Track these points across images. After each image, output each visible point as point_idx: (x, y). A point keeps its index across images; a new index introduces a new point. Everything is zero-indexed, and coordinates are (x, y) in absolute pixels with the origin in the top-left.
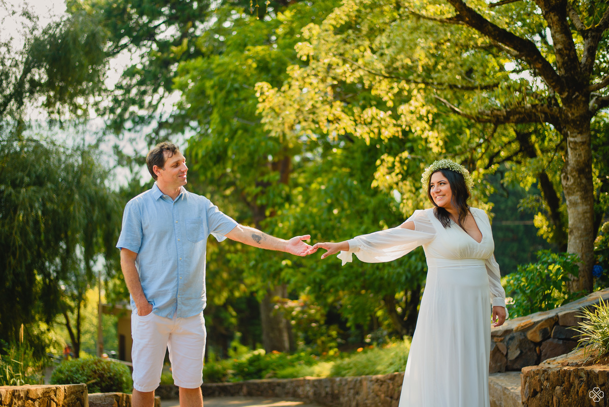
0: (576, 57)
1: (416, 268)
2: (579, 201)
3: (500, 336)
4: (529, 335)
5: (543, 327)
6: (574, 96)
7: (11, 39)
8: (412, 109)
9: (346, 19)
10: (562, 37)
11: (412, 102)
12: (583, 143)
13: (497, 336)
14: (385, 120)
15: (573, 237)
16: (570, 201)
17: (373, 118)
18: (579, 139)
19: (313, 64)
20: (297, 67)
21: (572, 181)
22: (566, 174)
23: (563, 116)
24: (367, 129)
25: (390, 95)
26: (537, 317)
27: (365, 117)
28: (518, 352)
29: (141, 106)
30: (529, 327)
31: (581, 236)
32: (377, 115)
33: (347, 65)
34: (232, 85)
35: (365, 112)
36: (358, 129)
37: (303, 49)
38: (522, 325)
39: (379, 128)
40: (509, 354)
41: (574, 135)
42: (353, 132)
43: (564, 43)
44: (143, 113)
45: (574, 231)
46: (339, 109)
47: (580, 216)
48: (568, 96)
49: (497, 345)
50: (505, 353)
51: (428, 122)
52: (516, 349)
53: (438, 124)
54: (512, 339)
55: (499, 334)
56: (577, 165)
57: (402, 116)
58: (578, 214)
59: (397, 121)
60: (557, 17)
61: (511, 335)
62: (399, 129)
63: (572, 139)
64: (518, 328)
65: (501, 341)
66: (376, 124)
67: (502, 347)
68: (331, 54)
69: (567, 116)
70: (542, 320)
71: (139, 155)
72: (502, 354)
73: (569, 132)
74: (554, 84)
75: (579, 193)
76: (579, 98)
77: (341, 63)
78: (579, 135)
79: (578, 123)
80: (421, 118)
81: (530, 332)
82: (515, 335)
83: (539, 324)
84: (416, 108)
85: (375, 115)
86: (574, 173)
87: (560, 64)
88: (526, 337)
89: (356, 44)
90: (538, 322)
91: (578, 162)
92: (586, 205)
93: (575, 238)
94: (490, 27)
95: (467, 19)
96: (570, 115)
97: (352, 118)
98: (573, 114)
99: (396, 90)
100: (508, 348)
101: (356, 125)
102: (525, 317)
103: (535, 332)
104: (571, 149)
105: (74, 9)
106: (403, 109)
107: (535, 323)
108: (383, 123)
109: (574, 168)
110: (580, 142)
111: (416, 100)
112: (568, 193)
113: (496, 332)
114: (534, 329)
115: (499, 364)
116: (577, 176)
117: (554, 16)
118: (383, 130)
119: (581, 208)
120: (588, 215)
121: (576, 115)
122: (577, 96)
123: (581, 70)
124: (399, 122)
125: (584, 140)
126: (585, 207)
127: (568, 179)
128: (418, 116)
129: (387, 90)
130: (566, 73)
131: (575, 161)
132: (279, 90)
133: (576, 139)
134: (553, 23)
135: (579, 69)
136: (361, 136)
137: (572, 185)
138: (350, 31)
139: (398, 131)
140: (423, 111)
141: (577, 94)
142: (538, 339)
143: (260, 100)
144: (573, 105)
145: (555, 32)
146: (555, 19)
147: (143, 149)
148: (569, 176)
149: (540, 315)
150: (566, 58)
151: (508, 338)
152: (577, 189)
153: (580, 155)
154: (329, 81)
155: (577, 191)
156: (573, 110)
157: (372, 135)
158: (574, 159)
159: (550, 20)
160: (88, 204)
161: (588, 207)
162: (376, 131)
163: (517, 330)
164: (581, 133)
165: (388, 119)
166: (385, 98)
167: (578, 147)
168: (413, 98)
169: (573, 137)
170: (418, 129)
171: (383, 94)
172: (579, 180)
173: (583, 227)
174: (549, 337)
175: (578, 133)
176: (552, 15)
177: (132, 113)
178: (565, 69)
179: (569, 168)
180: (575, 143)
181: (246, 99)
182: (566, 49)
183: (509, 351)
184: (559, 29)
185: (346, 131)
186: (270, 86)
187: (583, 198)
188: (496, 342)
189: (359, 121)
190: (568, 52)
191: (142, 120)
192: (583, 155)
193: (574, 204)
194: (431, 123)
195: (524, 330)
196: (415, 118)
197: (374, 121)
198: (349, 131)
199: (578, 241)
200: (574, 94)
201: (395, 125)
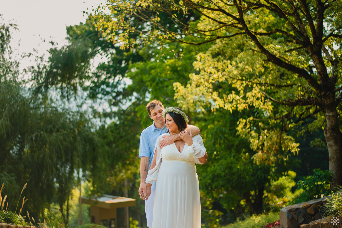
0: (327, 75)
1: (261, 177)
2: (333, 144)
3: (294, 211)
4: (308, 211)
5: (315, 207)
6: (327, 94)
7: (44, 55)
8: (254, 94)
9: (218, 50)
10: (320, 66)
11: (253, 91)
12: (333, 116)
13: (293, 211)
14: (239, 100)
15: (331, 162)
16: (329, 144)
17: (233, 99)
18: (331, 114)
19: (202, 73)
20: (194, 74)
21: (329, 134)
22: (326, 131)
23: (323, 103)
24: (230, 105)
25: (242, 87)
26: (312, 202)
27: (229, 98)
28: (303, 219)
29: (108, 86)
30: (308, 207)
31: (335, 162)
32: (235, 97)
33: (220, 73)
34: (159, 80)
35: (229, 96)
36: (226, 105)
37: (197, 65)
38: (305, 206)
39: (237, 105)
40: (299, 220)
41: (329, 112)
42: (223, 107)
43: (321, 69)
44: (109, 89)
45: (332, 159)
46: (216, 95)
47: (334, 152)
48: (324, 94)
49: (292, 216)
50: (297, 220)
51: (262, 101)
52: (302, 218)
53: (267, 102)
54: (300, 212)
55: (293, 210)
56: (331, 127)
57: (248, 98)
58: (333, 151)
59: (246, 101)
60: (317, 57)
61: (299, 210)
62: (247, 105)
63: (328, 114)
64: (302, 207)
65: (294, 214)
66: (235, 103)
67: (295, 216)
68: (211, 67)
69: (324, 103)
70: (314, 204)
71: (105, 112)
72: (295, 220)
73: (326, 111)
74: (317, 88)
75: (333, 140)
76: (330, 95)
77: (216, 72)
78: (331, 112)
79: (330, 106)
80: (258, 99)
81: (308, 209)
82: (301, 210)
83: (313, 205)
84: (255, 94)
85: (234, 97)
86: (330, 131)
87: (320, 78)
88: (307, 212)
89: (223, 62)
90: (312, 204)
91: (331, 125)
92: (337, 146)
93: (332, 163)
94: (284, 64)
95: (273, 61)
96: (326, 103)
97: (222, 100)
98: (327, 102)
99: (244, 85)
100: (298, 217)
101: (225, 103)
102: (307, 202)
103: (311, 209)
104: (328, 119)
105: (71, 33)
106: (249, 94)
107: (311, 205)
108: (238, 102)
109: (329, 128)
110: (332, 116)
111: (256, 90)
112: (327, 140)
113: (292, 209)
114: (311, 208)
115: (294, 225)
116: (331, 132)
117: (316, 56)
118: (238, 105)
119: (334, 148)
120: (338, 151)
121: (329, 103)
122: (329, 94)
123: (330, 81)
124: (247, 101)
125: (334, 114)
126: (336, 147)
127: (327, 133)
128: (256, 98)
129: (240, 84)
130: (323, 82)
131: (330, 125)
132: (185, 87)
133: (330, 114)
134: (315, 59)
135: (329, 81)
136: (227, 109)
137: (329, 136)
138: (220, 56)
139: (246, 106)
140: (259, 95)
141: (328, 93)
142: (313, 213)
143: (176, 91)
144: (327, 98)
145: (317, 64)
146: (316, 57)
147: (107, 108)
148: (328, 132)
149: (314, 201)
150: (322, 76)
151: (298, 212)
152: (331, 138)
153: (332, 122)
154: (210, 81)
155: (332, 139)
156: (327, 100)
157: (233, 108)
158: (329, 124)
159: (314, 58)
160: (84, 142)
161: (338, 147)
162: (235, 106)
163: (302, 208)
164: (332, 111)
165: (241, 100)
166: (239, 89)
167: (331, 118)
168: (254, 89)
169: (328, 113)
170: (257, 104)
171: (238, 87)
172: (332, 134)
173: (336, 157)
174: (318, 212)
175: (330, 111)
176: (314, 56)
177: (102, 89)
178: (322, 81)
179: (327, 128)
180: (329, 116)
181: (167, 86)
182: (322, 72)
183: (299, 219)
184: (318, 62)
185: (220, 107)
186: (180, 85)
187: (334, 143)
188: (292, 214)
189: (226, 102)
190: (323, 73)
191: (108, 93)
192: (333, 122)
193: (331, 146)
194: (263, 101)
195: (306, 208)
196: (255, 99)
197: (234, 101)
198: (221, 106)
199: (334, 164)
200: (327, 93)
201: (244, 103)
